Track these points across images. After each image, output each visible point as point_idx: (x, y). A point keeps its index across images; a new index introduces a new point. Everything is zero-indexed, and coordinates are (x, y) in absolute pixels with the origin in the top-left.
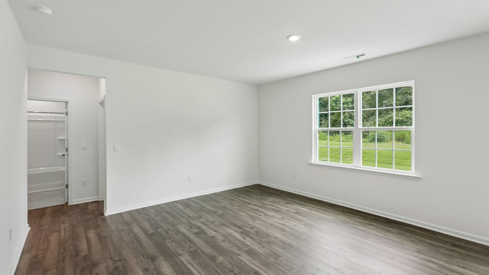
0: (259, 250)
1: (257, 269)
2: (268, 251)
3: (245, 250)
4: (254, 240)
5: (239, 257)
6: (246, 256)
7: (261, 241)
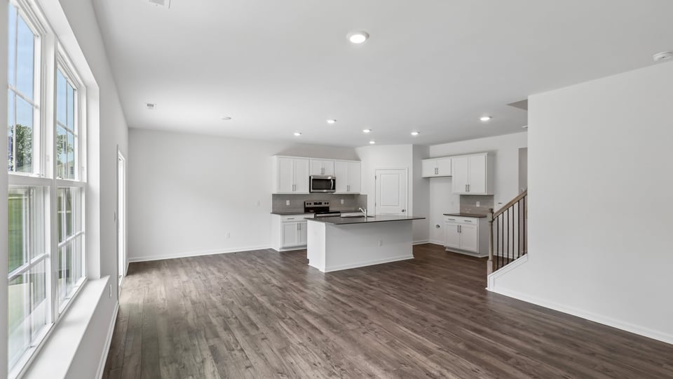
0: (414, 352)
1: (415, 335)
2: (403, 351)
3: (434, 355)
4: (425, 370)
5: (438, 346)
6: (430, 347)
7: (412, 367)
